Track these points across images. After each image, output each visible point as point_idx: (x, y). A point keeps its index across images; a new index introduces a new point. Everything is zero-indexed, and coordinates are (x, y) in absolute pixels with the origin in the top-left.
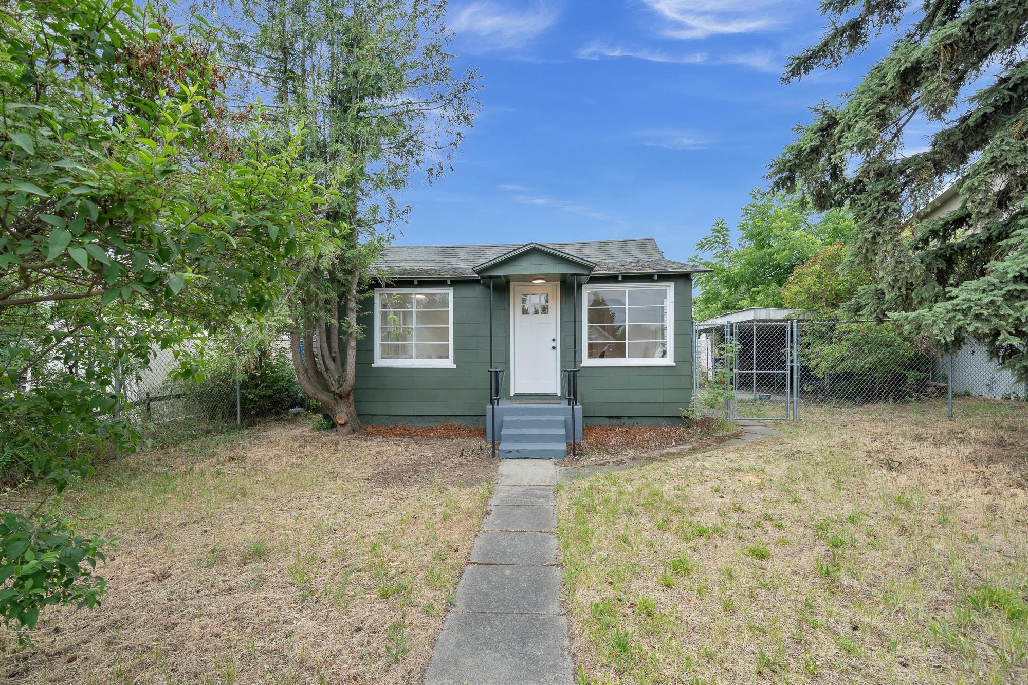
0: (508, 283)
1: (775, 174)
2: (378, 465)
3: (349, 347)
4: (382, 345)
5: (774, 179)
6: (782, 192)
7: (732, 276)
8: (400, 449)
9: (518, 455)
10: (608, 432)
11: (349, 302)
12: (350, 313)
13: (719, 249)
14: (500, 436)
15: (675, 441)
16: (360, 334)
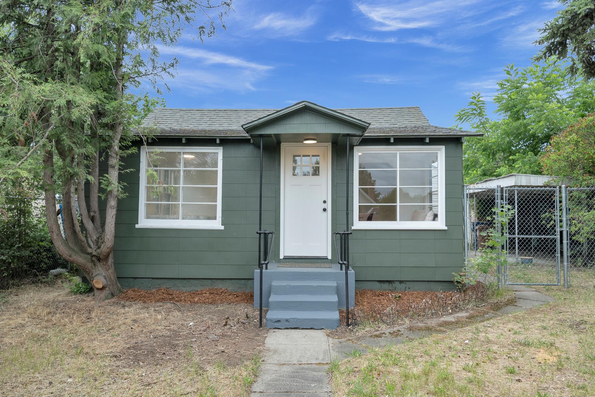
0: (279, 143)
1: (547, 39)
2: (132, 337)
3: (108, 206)
4: (148, 205)
5: (546, 44)
6: (554, 57)
7: (490, 144)
8: (159, 317)
9: (288, 325)
10: (381, 297)
11: (110, 159)
12: (110, 170)
13: (476, 120)
14: (268, 303)
15: (452, 309)
16: (121, 193)
